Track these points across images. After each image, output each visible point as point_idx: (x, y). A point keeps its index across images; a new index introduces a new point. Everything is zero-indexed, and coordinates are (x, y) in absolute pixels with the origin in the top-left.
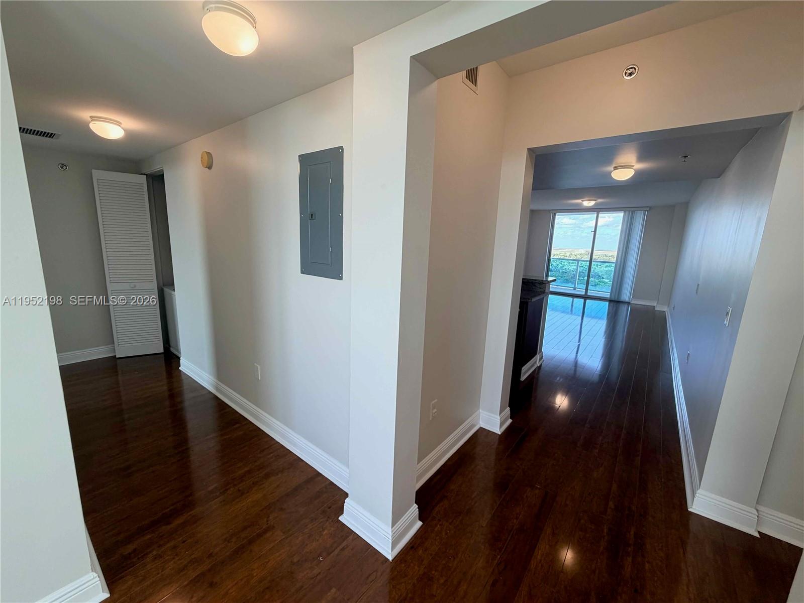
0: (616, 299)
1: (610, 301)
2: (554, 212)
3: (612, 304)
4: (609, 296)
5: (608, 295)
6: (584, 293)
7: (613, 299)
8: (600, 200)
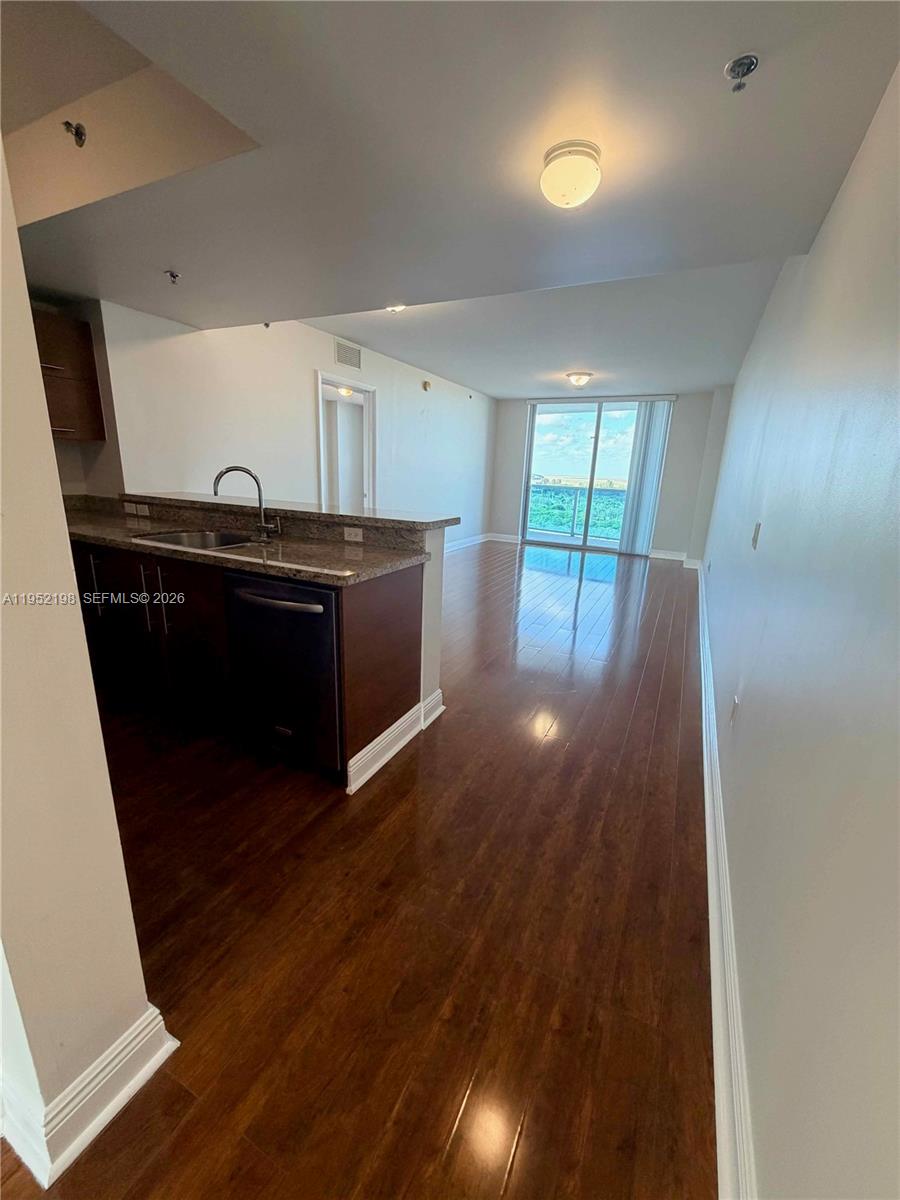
0: (629, 552)
1: (620, 554)
2: (534, 402)
3: (622, 560)
4: (617, 547)
5: (615, 545)
6: (581, 543)
7: (624, 550)
8: (598, 376)
